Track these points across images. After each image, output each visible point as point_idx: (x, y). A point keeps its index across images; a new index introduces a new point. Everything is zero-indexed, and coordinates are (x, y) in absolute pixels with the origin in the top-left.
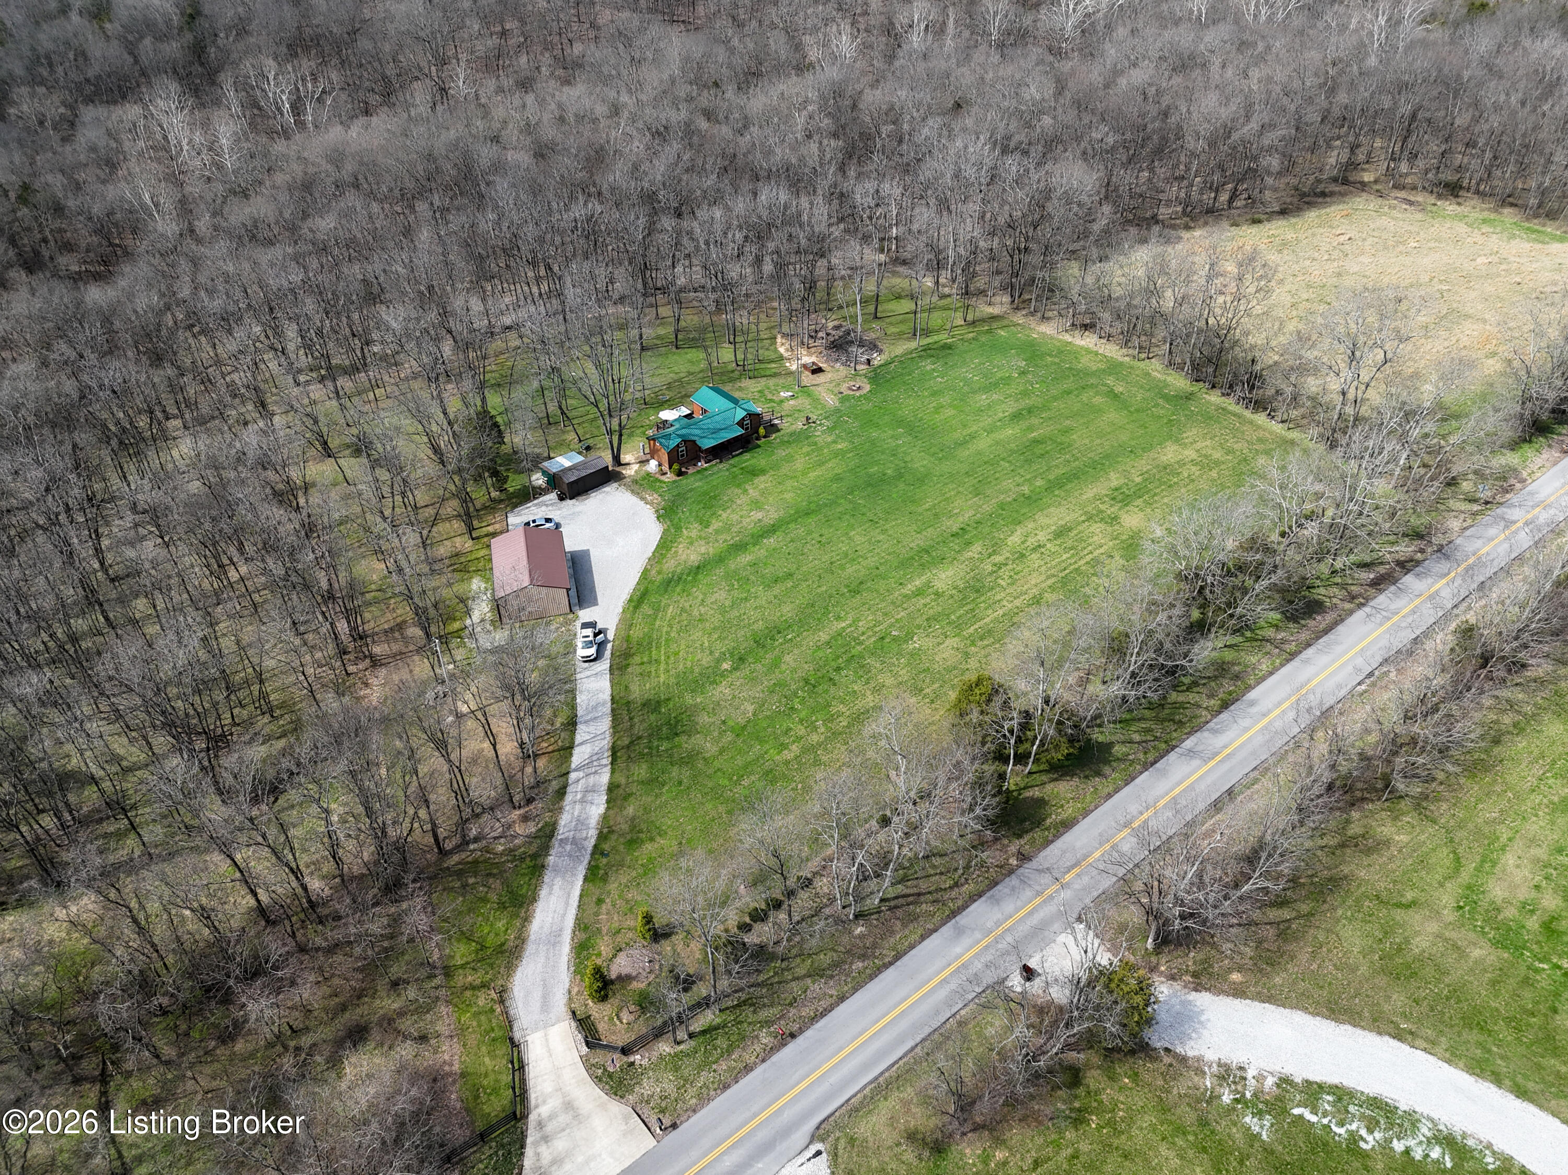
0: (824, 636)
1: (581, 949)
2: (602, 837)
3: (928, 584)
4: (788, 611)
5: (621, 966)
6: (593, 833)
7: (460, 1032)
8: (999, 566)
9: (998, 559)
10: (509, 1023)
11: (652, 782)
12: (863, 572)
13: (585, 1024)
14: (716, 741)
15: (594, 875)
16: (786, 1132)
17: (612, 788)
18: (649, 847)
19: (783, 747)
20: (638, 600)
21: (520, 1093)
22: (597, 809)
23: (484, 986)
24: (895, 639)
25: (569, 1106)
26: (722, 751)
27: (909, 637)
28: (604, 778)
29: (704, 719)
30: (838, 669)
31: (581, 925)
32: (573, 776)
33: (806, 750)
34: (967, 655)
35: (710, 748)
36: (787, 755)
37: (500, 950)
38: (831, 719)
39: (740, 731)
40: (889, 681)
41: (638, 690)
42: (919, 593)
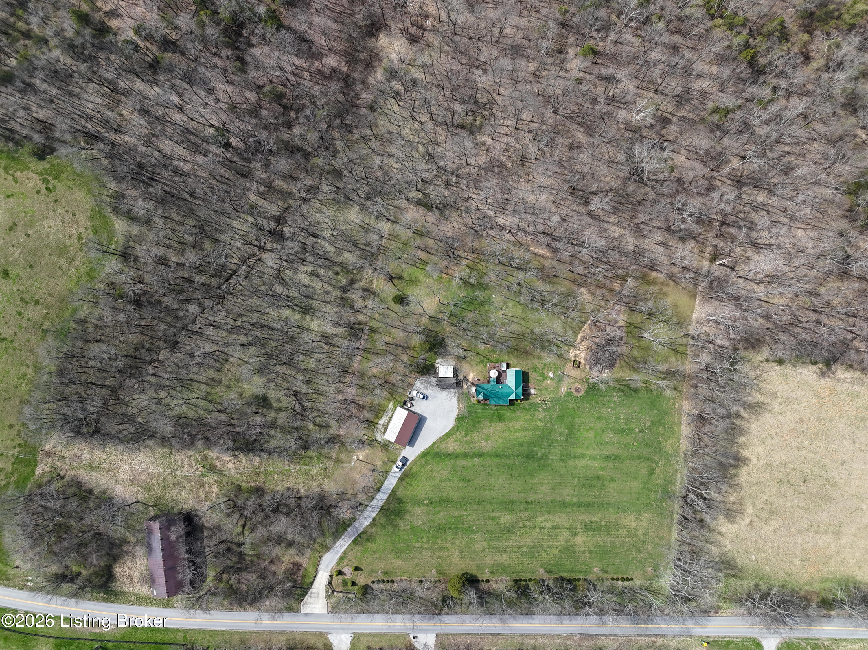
0: (456, 514)
1: (342, 558)
2: (364, 532)
3: (499, 518)
4: (456, 495)
5: (345, 570)
6: (362, 529)
7: (310, 559)
8: (525, 526)
9: (527, 523)
10: (318, 565)
11: (383, 526)
12: (488, 497)
13: (331, 576)
14: (405, 526)
15: (355, 542)
16: (349, 629)
17: (374, 520)
18: (370, 544)
19: (417, 541)
20: (424, 455)
21: (312, 583)
22: (367, 523)
23: (319, 552)
24: (473, 530)
25: (318, 594)
26: (404, 530)
27: (476, 532)
28: (374, 515)
29: (408, 517)
30: (450, 528)
31: (345, 553)
32: (368, 508)
33: (421, 547)
34: (483, 551)
35: (402, 527)
36: (416, 545)
37: (326, 547)
38: (434, 543)
39: (412, 528)
40: (458, 543)
41: (400, 493)
42: (493, 519)
